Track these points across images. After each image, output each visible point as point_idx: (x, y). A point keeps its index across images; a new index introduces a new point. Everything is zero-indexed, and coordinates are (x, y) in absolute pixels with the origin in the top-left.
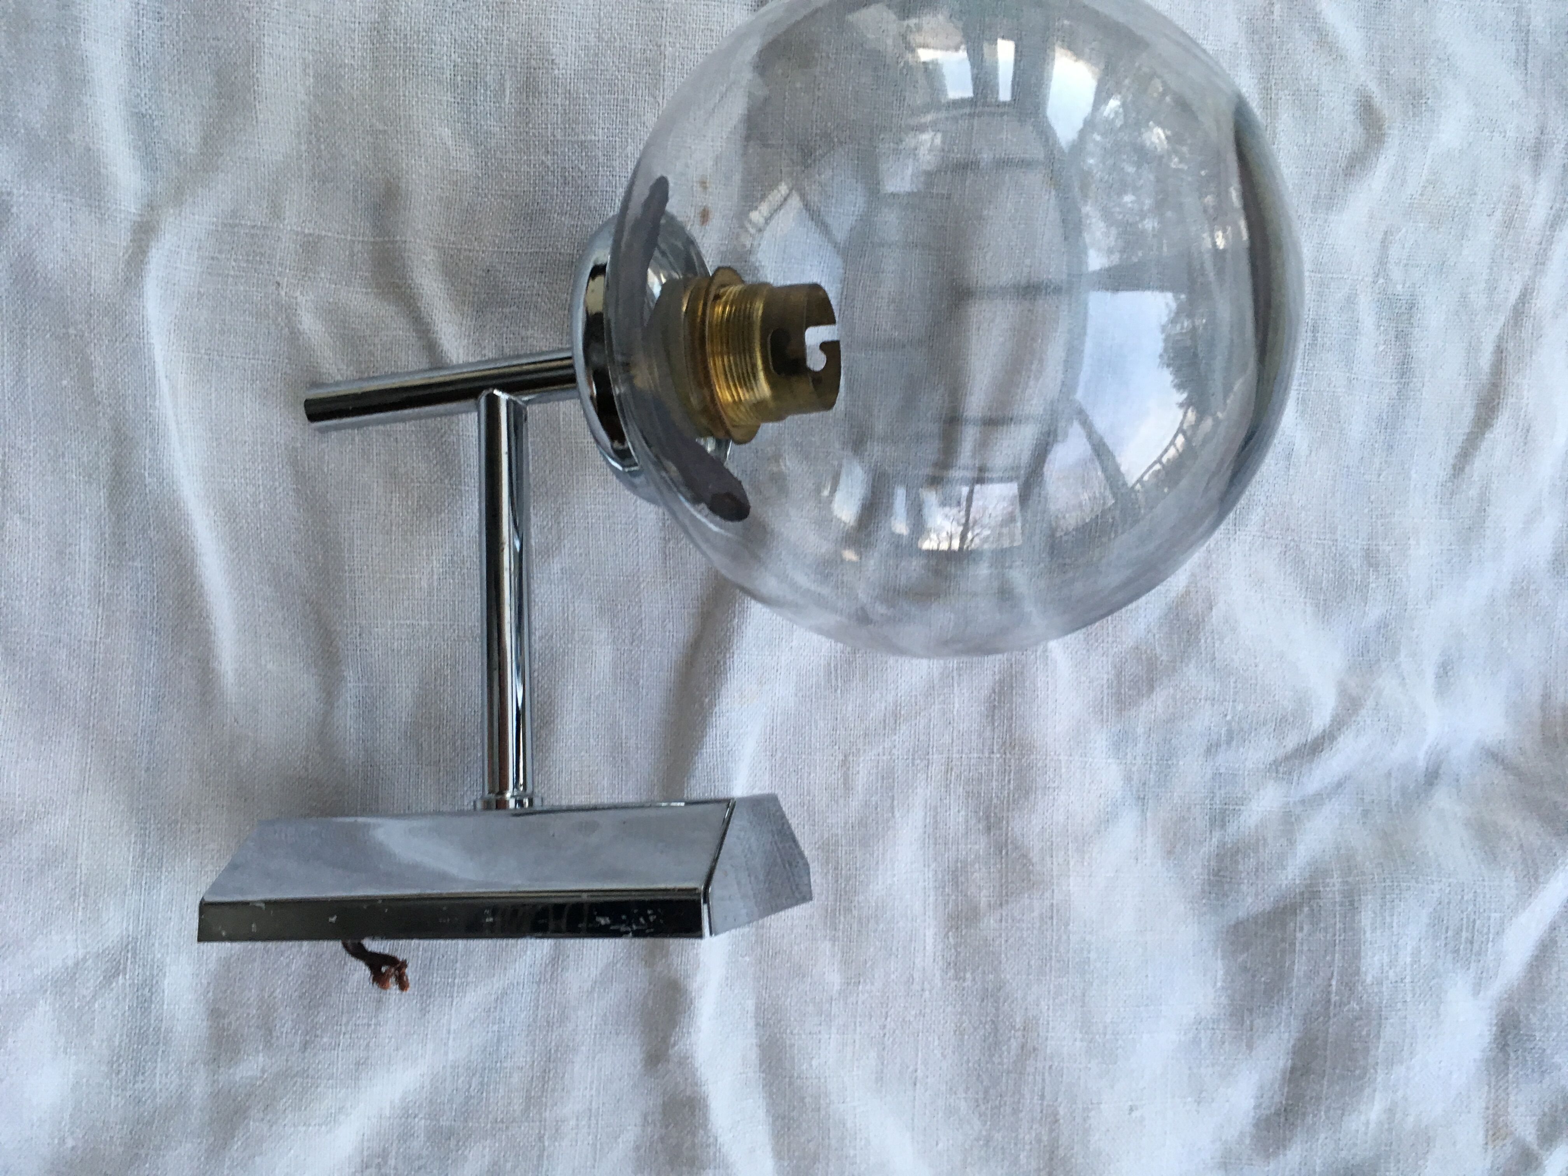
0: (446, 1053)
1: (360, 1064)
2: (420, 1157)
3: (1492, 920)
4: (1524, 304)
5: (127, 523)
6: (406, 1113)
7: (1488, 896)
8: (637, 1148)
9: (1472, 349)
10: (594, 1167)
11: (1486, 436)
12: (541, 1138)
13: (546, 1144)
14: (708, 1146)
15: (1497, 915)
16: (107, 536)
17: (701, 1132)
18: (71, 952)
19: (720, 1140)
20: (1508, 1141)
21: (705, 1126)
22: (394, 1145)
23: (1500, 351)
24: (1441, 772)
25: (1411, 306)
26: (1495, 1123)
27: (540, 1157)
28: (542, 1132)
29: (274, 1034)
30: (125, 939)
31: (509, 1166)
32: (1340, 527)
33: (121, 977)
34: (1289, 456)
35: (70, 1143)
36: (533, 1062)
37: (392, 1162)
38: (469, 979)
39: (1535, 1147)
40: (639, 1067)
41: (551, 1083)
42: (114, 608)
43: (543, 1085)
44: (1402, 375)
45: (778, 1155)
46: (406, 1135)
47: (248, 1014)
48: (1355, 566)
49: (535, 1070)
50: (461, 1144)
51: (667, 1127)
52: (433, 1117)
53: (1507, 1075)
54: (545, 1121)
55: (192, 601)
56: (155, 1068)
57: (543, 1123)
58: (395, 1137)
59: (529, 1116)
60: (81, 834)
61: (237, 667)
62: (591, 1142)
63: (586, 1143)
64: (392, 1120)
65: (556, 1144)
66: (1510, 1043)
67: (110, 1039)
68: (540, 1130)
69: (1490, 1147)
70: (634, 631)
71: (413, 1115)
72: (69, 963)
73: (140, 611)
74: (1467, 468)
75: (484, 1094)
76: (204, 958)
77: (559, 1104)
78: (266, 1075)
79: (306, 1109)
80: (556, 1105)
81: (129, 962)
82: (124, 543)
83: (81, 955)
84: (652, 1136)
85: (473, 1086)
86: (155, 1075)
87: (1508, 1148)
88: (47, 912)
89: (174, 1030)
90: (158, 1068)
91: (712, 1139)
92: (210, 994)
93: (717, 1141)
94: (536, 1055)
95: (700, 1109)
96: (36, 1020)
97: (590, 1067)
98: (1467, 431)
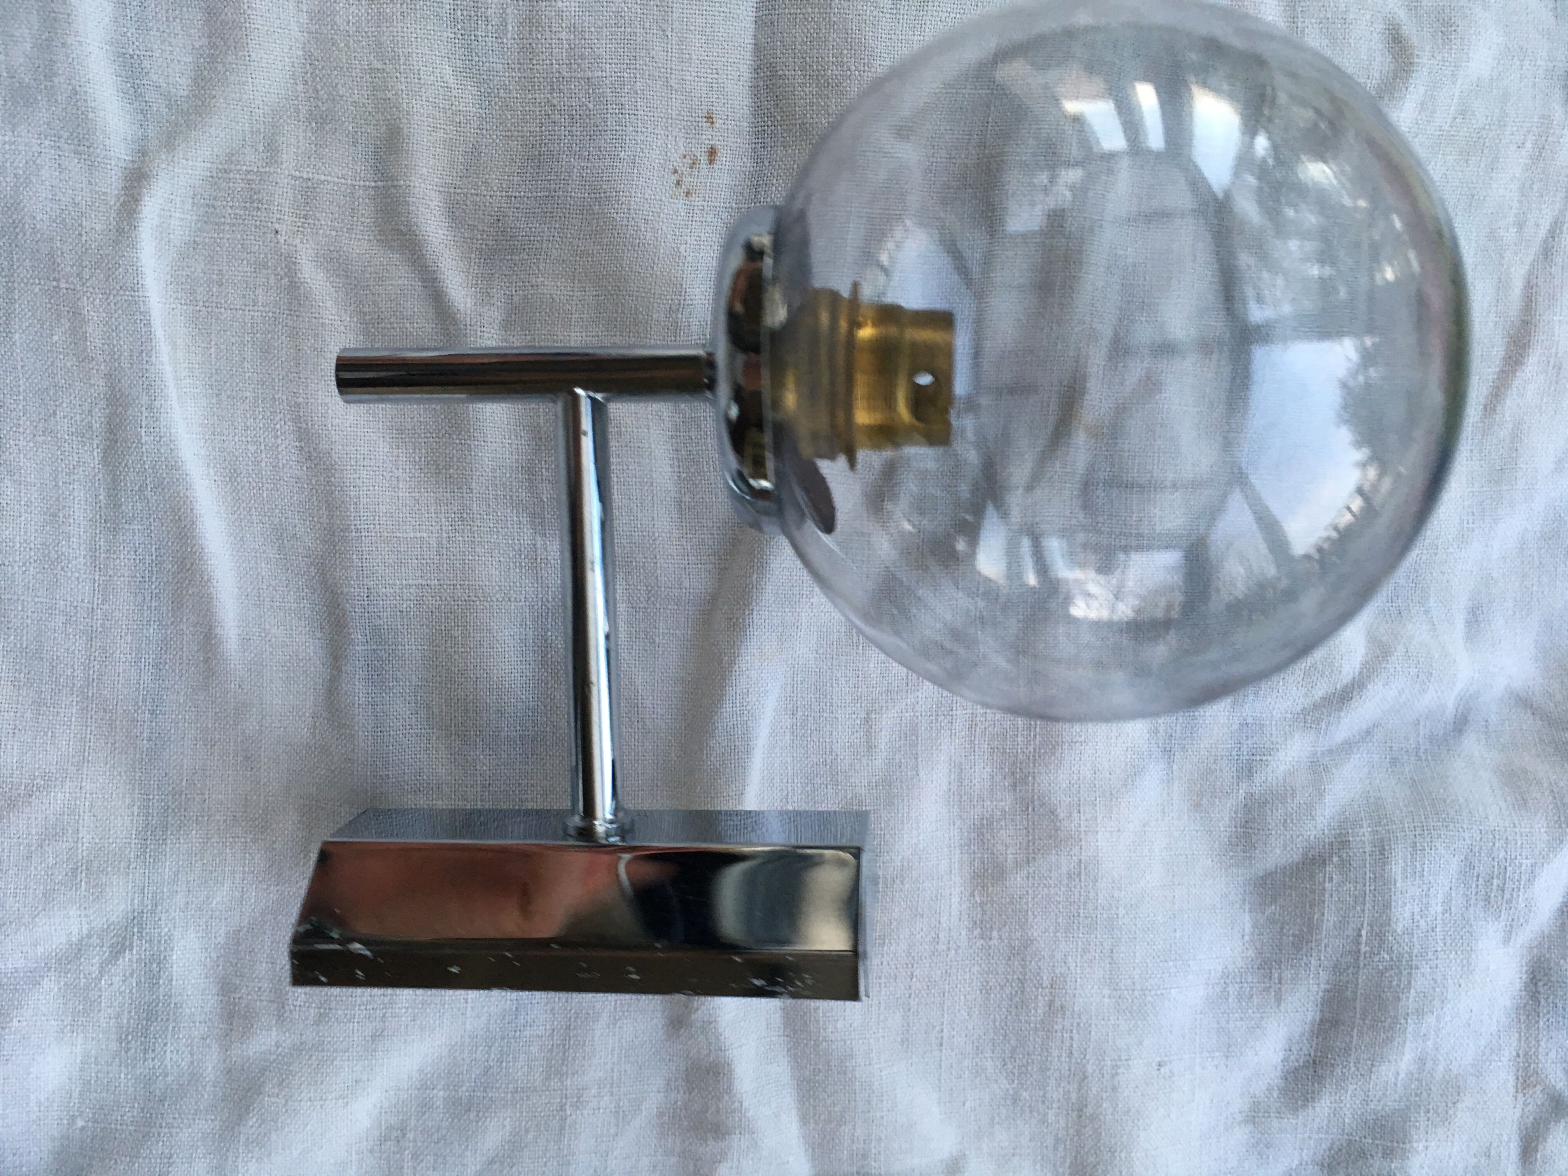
0: (464, 1024)
1: (377, 1036)
2: (439, 1129)
3: (1524, 867)
4: (1554, 238)
5: (122, 484)
6: (425, 1085)
7: (1519, 843)
8: (660, 1115)
10: (617, 1135)
11: (1518, 374)
12: (562, 1108)
13: (568, 1112)
14: (732, 1112)
15: (1529, 862)
16: (101, 497)
17: (726, 1097)
18: (75, 930)
19: (745, 1104)
20: (1539, 1088)
21: (729, 1090)
22: (413, 1118)
23: (1530, 287)
24: (1470, 718)
26: (1526, 1069)
27: (562, 1128)
28: (564, 1101)
29: (287, 1008)
30: (130, 913)
31: (530, 1136)
33: (127, 952)
35: (80, 1123)
36: (553, 1030)
37: (410, 1136)
40: (660, 1034)
41: (571, 1051)
42: (111, 573)
43: (564, 1053)
45: (804, 1120)
46: (425, 1106)
47: (260, 988)
49: (555, 1038)
50: (481, 1114)
51: (690, 1093)
52: (451, 1088)
53: (1538, 1022)
54: (566, 1090)
55: (192, 564)
56: (165, 1045)
57: (564, 1092)
58: (413, 1109)
59: (550, 1085)
60: (82, 807)
61: (240, 632)
62: (614, 1110)
63: (608, 1111)
64: (410, 1092)
65: (578, 1112)
66: (1541, 990)
67: (118, 1016)
68: (561, 1098)
69: (1520, 1095)
70: (650, 588)
71: (432, 1087)
72: (74, 939)
73: (138, 575)
74: (1499, 408)
75: (504, 1064)
76: (213, 931)
77: (580, 1072)
78: (280, 1049)
79: (322, 1083)
80: (577, 1073)
81: (135, 937)
82: (120, 506)
83: (85, 931)
84: (676, 1103)
85: (492, 1056)
86: (165, 1052)
87: (1538, 1095)
88: (48, 888)
89: (184, 1006)
90: (169, 1045)
91: (736, 1104)
92: (221, 968)
93: (741, 1106)
94: (556, 1023)
95: (724, 1074)
96: (41, 998)
97: (611, 1034)
98: (1497, 370)
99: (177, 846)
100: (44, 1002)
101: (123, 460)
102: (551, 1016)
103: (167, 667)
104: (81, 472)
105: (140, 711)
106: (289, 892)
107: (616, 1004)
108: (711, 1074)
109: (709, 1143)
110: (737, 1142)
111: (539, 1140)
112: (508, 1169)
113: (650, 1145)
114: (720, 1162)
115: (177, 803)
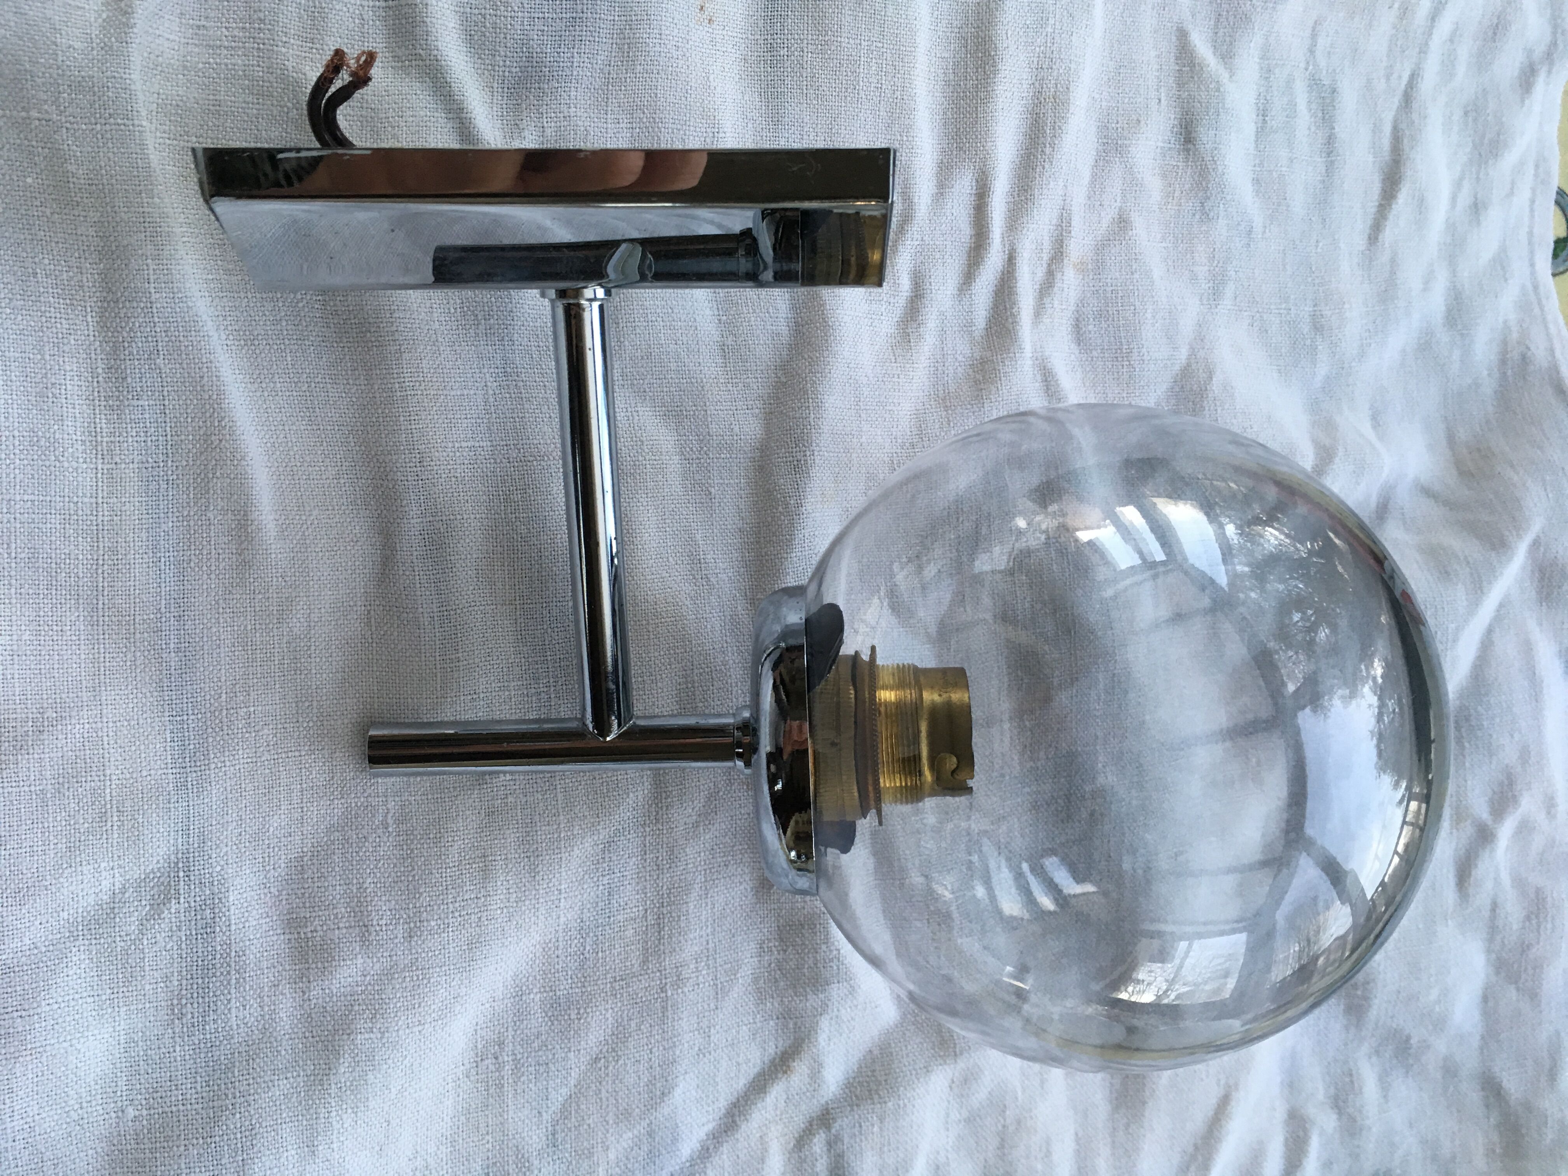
0: (558, 917)
1: (471, 945)
2: (539, 1034)
4: (1412, 88)
5: (127, 352)
6: (519, 994)
8: (756, 980)
9: (1376, 130)
10: (717, 1008)
11: (1392, 208)
12: (663, 990)
13: (669, 993)
14: (831, 960)
16: (100, 371)
17: (824, 947)
18: (106, 884)
20: (1469, 822)
22: (510, 1029)
25: (1334, 91)
27: (664, 1009)
28: (664, 982)
30: (172, 857)
32: (1292, 297)
33: (173, 901)
34: (1250, 232)
35: (131, 1112)
36: (646, 910)
38: (575, 832)
39: (1490, 823)
40: (750, 897)
41: (667, 928)
43: (659, 932)
44: (1329, 154)
46: (520, 1014)
48: (1305, 333)
49: (649, 918)
50: (582, 1011)
51: (785, 951)
52: (548, 989)
53: (1464, 763)
54: (665, 970)
55: (221, 441)
56: (229, 1001)
57: (663, 973)
58: (509, 1020)
59: (648, 968)
60: (105, 739)
61: (277, 517)
62: (712, 983)
63: (707, 984)
64: (506, 1001)
65: (680, 991)
66: (1464, 735)
67: (167, 978)
68: (661, 980)
69: (1454, 831)
70: (701, 437)
71: (527, 992)
72: (105, 897)
73: (150, 460)
74: (1380, 237)
75: (600, 954)
76: (272, 862)
77: (677, 949)
78: (368, 978)
79: (419, 1007)
80: (674, 950)
81: (182, 883)
82: (125, 378)
83: (118, 885)
84: (770, 964)
85: (588, 948)
86: (229, 1009)
87: (1468, 829)
88: (73, 839)
89: (247, 952)
90: (233, 1001)
91: (835, 952)
92: (284, 902)
93: (839, 953)
94: (648, 903)
95: (820, 924)
96: (71, 973)
97: (704, 905)
98: (1377, 204)
99: (223, 769)
100: (75, 977)
101: (127, 323)
102: (643, 896)
103: (192, 565)
104: (73, 342)
105: (164, 619)
106: (356, 803)
107: (705, 874)
108: (806, 927)
109: (809, 997)
110: (836, 991)
111: (642, 1027)
112: (613, 1063)
113: (749, 1013)
114: (821, 1015)
115: (217, 721)
